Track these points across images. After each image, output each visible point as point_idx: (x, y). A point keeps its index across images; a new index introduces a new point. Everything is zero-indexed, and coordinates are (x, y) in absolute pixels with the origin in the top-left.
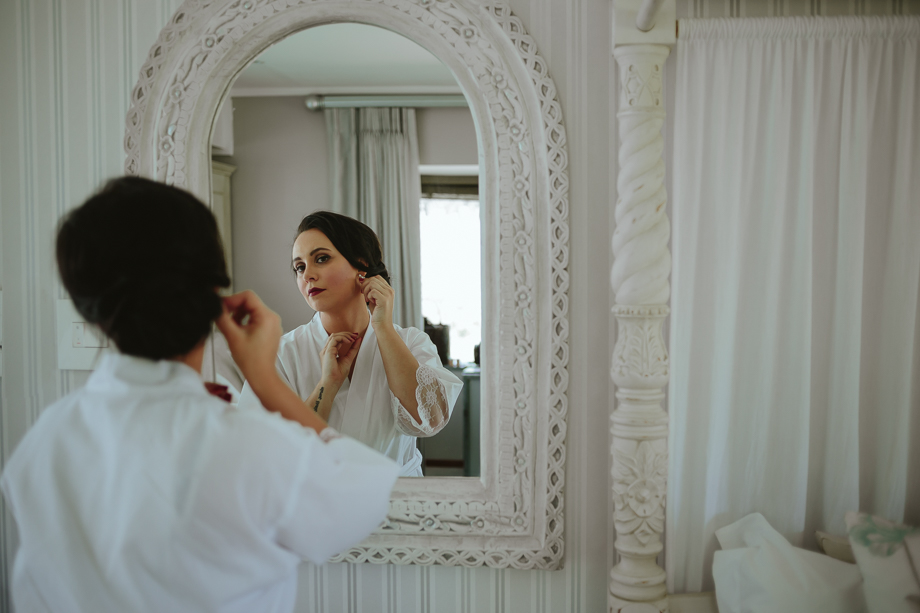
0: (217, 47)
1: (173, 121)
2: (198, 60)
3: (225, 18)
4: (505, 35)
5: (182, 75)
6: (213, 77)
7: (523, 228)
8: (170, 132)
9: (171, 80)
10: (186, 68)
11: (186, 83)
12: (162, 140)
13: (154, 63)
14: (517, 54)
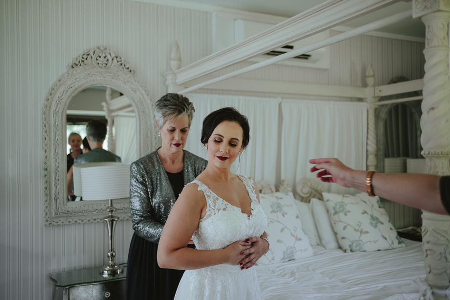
0: (70, 89)
1: (58, 107)
2: (65, 92)
3: (73, 82)
4: (143, 92)
5: (60, 96)
6: (69, 97)
7: (148, 137)
8: (57, 110)
9: (57, 97)
10: (62, 94)
11: (62, 98)
12: (55, 112)
13: (52, 92)
14: (146, 97)
